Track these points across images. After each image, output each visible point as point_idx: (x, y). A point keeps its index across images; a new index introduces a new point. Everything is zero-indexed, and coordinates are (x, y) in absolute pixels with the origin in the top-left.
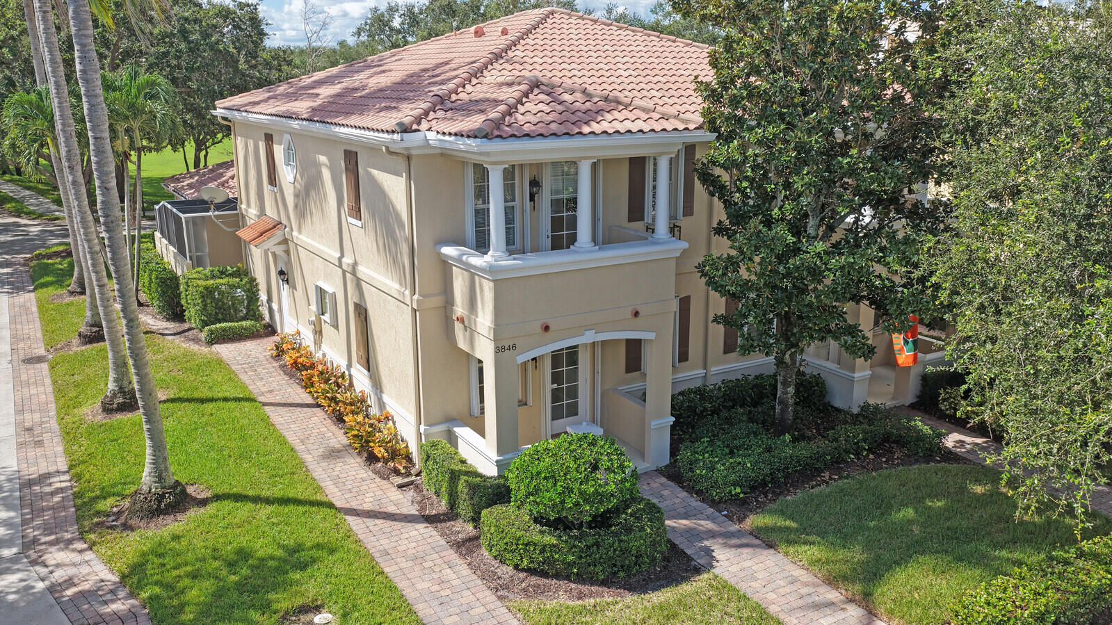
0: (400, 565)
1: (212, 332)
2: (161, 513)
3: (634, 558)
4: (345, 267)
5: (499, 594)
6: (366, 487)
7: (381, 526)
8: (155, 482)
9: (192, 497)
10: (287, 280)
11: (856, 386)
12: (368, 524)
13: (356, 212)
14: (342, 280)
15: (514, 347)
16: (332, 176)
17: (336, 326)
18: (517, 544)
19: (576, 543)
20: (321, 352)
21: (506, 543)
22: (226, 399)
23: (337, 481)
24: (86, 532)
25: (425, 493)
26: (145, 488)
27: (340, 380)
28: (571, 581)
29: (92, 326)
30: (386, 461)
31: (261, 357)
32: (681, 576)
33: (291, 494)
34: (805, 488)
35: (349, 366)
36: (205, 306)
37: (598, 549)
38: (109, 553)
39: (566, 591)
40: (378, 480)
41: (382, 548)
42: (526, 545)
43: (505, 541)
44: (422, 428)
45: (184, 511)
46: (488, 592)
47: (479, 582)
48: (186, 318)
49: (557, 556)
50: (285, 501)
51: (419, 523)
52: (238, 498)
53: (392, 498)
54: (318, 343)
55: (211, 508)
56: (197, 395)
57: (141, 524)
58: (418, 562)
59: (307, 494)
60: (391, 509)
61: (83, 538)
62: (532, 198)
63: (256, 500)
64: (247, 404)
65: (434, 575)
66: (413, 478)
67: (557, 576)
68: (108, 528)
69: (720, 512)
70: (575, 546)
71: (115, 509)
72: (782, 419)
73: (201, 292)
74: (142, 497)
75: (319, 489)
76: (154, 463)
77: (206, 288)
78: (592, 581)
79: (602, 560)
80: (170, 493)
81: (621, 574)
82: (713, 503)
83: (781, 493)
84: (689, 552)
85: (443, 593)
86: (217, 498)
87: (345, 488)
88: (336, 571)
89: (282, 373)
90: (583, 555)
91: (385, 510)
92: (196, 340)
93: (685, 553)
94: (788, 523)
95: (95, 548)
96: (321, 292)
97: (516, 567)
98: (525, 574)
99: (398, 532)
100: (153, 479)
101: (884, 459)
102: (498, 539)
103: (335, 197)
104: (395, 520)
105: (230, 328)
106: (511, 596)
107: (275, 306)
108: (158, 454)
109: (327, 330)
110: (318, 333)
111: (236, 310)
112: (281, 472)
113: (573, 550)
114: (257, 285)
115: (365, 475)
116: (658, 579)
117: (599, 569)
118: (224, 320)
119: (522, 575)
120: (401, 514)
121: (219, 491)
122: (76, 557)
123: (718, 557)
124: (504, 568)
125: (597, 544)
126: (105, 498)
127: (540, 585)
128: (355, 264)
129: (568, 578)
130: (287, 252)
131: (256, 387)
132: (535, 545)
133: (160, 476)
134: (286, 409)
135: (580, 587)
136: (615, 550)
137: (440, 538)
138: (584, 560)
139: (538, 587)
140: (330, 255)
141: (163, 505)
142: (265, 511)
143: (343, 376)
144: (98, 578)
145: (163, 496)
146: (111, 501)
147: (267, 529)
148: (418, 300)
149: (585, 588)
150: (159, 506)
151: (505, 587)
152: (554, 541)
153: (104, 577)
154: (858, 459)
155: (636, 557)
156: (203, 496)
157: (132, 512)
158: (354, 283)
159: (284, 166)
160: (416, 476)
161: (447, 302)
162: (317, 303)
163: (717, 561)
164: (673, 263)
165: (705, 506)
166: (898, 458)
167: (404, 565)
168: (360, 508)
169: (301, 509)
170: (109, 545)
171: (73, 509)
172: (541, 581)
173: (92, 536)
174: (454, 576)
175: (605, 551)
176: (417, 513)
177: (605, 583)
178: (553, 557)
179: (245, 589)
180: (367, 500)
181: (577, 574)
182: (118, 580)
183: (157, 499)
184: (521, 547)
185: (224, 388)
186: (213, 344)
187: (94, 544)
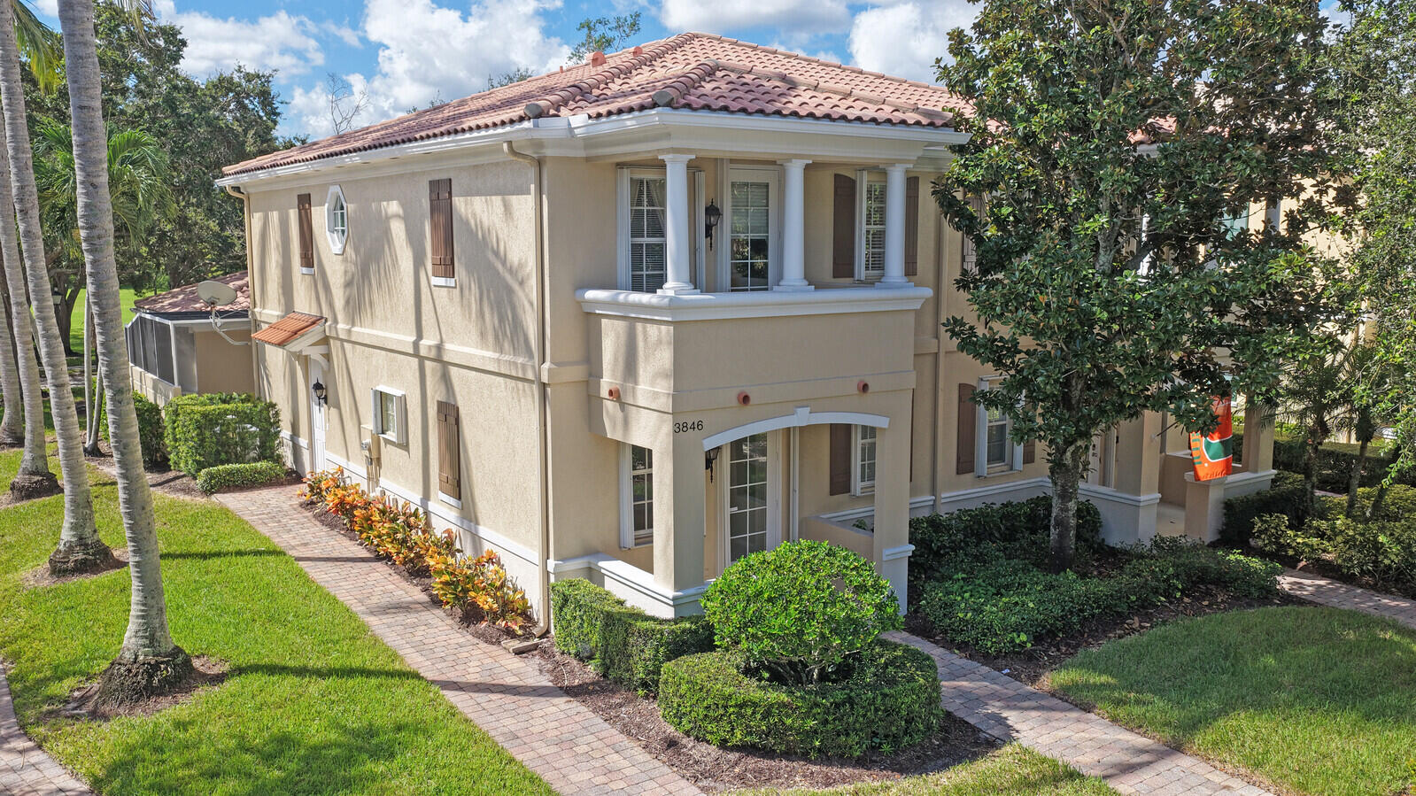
0: (539, 751)
1: (212, 477)
2: (152, 693)
3: (903, 723)
4: (423, 352)
5: (700, 784)
6: (466, 655)
7: (499, 702)
8: (145, 646)
9: (200, 673)
10: (326, 399)
11: (1142, 513)
12: (479, 700)
13: (447, 266)
14: (417, 374)
15: (698, 426)
16: (406, 226)
17: (404, 446)
18: (725, 707)
19: (819, 699)
20: (378, 489)
21: (708, 708)
22: (239, 553)
23: (420, 648)
24: (31, 724)
25: (558, 657)
26: (128, 656)
27: (412, 519)
28: (810, 762)
29: (33, 473)
30: (495, 616)
31: (286, 507)
32: (970, 752)
33: (356, 662)
34: (1110, 638)
35: (426, 497)
36: (203, 440)
37: (852, 708)
38: (70, 750)
39: (804, 776)
40: (483, 645)
41: (506, 730)
42: (741, 706)
43: (705, 704)
44: (551, 563)
45: (188, 690)
46: (684, 783)
47: (666, 769)
48: (171, 463)
49: (789, 721)
50: (349, 672)
51: (556, 696)
52: (272, 670)
53: (509, 667)
54: (373, 479)
55: (231, 685)
56: (195, 549)
57: (121, 711)
58: (565, 746)
59: (381, 663)
60: (511, 680)
61: (26, 734)
62: (708, 234)
63: (301, 672)
64: (272, 558)
65: (593, 763)
66: (536, 640)
67: (788, 755)
68: (67, 717)
69: (1000, 670)
70: (817, 705)
71: (76, 694)
72: (1061, 548)
73: (197, 421)
74: (123, 669)
75: (395, 657)
76: (143, 617)
77: (205, 415)
78: (843, 759)
79: (857, 725)
80: (167, 663)
81: (886, 748)
82: (987, 658)
83: (1078, 645)
84: (972, 721)
85: (613, 786)
86: (240, 671)
87: (434, 656)
88: (441, 760)
89: (318, 523)
90: (830, 718)
91: (501, 682)
92: (187, 491)
93: (967, 723)
94: (1104, 679)
95: (46, 746)
96: (382, 399)
97: (723, 745)
98: (737, 755)
99: (527, 709)
100: (141, 642)
101: (1206, 603)
102: (694, 701)
103: (411, 259)
104: (519, 694)
105: (238, 470)
106: (720, 786)
107: (303, 442)
108: (150, 601)
109: (389, 453)
110: (375, 461)
111: (246, 447)
112: (336, 637)
113: (814, 711)
114: (277, 414)
115: (462, 640)
116: (939, 756)
117: (854, 739)
118: (228, 462)
119: (733, 756)
120: (526, 687)
121: (243, 661)
122: (17, 760)
123: (1017, 727)
124: (703, 747)
125: (850, 700)
126: (60, 679)
127: (763, 769)
128: (439, 348)
129: (805, 757)
130: (328, 357)
131: (281, 540)
132: (755, 705)
133: (151, 636)
134: (330, 564)
135: (824, 769)
136: (877, 710)
137: (593, 715)
138: (830, 727)
139: (761, 771)
140: (399, 341)
141: (156, 681)
142: (315, 687)
143: (415, 514)
144: (53, 787)
145: (156, 667)
146: (69, 683)
147: (324, 708)
148: (550, 370)
149: (834, 771)
150: (150, 681)
151: (706, 775)
152: (784, 698)
153: (62, 785)
154: (1171, 603)
155: (906, 721)
156: (216, 671)
157: (105, 693)
158: (439, 374)
159: (328, 233)
160: (541, 637)
161: (590, 375)
162: (376, 416)
163: (1017, 731)
164: (911, 319)
165: (975, 664)
166: (1223, 601)
167: (544, 751)
168: (463, 680)
169: (373, 681)
170: (69, 739)
171: (9, 698)
172: (764, 764)
173: (42, 730)
174: (626, 763)
175: (862, 712)
176: (551, 684)
177: (862, 763)
178: (784, 724)
179: (299, 788)
180: (470, 670)
181: (820, 750)
182: (86, 788)
183: (146, 671)
184: (732, 710)
185: (235, 540)
186: (213, 493)
187: (45, 739)
